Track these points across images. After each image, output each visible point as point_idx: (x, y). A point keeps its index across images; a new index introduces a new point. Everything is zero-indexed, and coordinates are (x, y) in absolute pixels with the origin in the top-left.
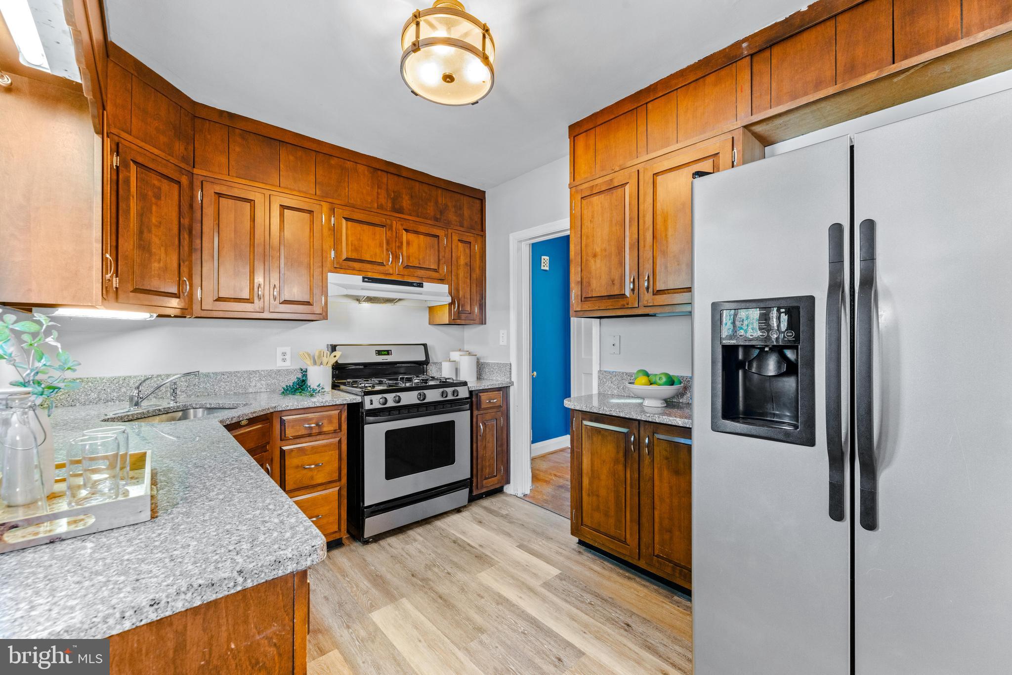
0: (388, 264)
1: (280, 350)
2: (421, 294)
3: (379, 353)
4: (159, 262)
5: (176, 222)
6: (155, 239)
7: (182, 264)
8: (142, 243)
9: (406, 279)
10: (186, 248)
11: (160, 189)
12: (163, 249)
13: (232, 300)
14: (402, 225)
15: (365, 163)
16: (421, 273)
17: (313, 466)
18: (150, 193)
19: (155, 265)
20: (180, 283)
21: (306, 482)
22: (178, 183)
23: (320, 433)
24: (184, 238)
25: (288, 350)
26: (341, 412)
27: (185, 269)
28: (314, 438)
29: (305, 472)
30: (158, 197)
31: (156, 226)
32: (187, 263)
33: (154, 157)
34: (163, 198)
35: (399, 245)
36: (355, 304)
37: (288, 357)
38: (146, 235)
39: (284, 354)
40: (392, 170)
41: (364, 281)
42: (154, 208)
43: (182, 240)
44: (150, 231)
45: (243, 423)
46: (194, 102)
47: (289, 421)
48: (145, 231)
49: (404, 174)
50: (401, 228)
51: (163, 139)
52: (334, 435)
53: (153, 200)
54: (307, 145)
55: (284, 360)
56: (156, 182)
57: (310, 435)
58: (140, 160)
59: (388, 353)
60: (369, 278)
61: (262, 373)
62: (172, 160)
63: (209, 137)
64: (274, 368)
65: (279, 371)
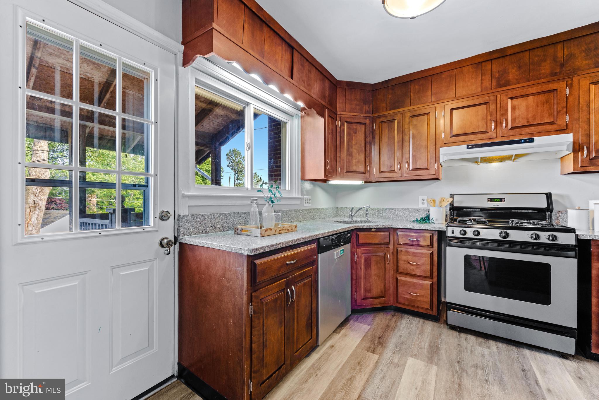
0: (491, 131)
1: (421, 198)
2: (533, 148)
3: (491, 200)
4: (356, 160)
5: (363, 141)
6: (354, 150)
7: (366, 158)
8: (349, 153)
9: (511, 139)
10: (368, 151)
11: (356, 129)
12: (357, 154)
13: (387, 172)
14: (506, 95)
15: (469, 64)
16: (528, 130)
17: (415, 263)
18: (352, 132)
19: (354, 161)
20: (365, 167)
21: (410, 271)
22: (364, 124)
23: (419, 245)
24: (367, 147)
25: (425, 198)
26: (433, 235)
27: (367, 161)
28: (414, 247)
29: (409, 265)
30: (355, 133)
31: (354, 145)
32: (369, 158)
33: (354, 117)
34: (357, 132)
35: (504, 112)
36: (475, 165)
37: (425, 202)
38: (350, 149)
39: (423, 200)
40: (495, 56)
41: (468, 148)
42: (354, 138)
43: (366, 148)
44: (352, 148)
45: (373, 230)
46: (372, 84)
47: (400, 235)
48: (350, 148)
49: (509, 52)
50: (505, 98)
51: (358, 107)
52: (428, 249)
53: (354, 134)
54: (425, 75)
55: (423, 203)
56: (354, 127)
57: (412, 245)
58: (348, 120)
59: (501, 200)
60: (472, 145)
61: (410, 210)
62: (362, 115)
63: (378, 97)
64: (417, 208)
65: (419, 209)
